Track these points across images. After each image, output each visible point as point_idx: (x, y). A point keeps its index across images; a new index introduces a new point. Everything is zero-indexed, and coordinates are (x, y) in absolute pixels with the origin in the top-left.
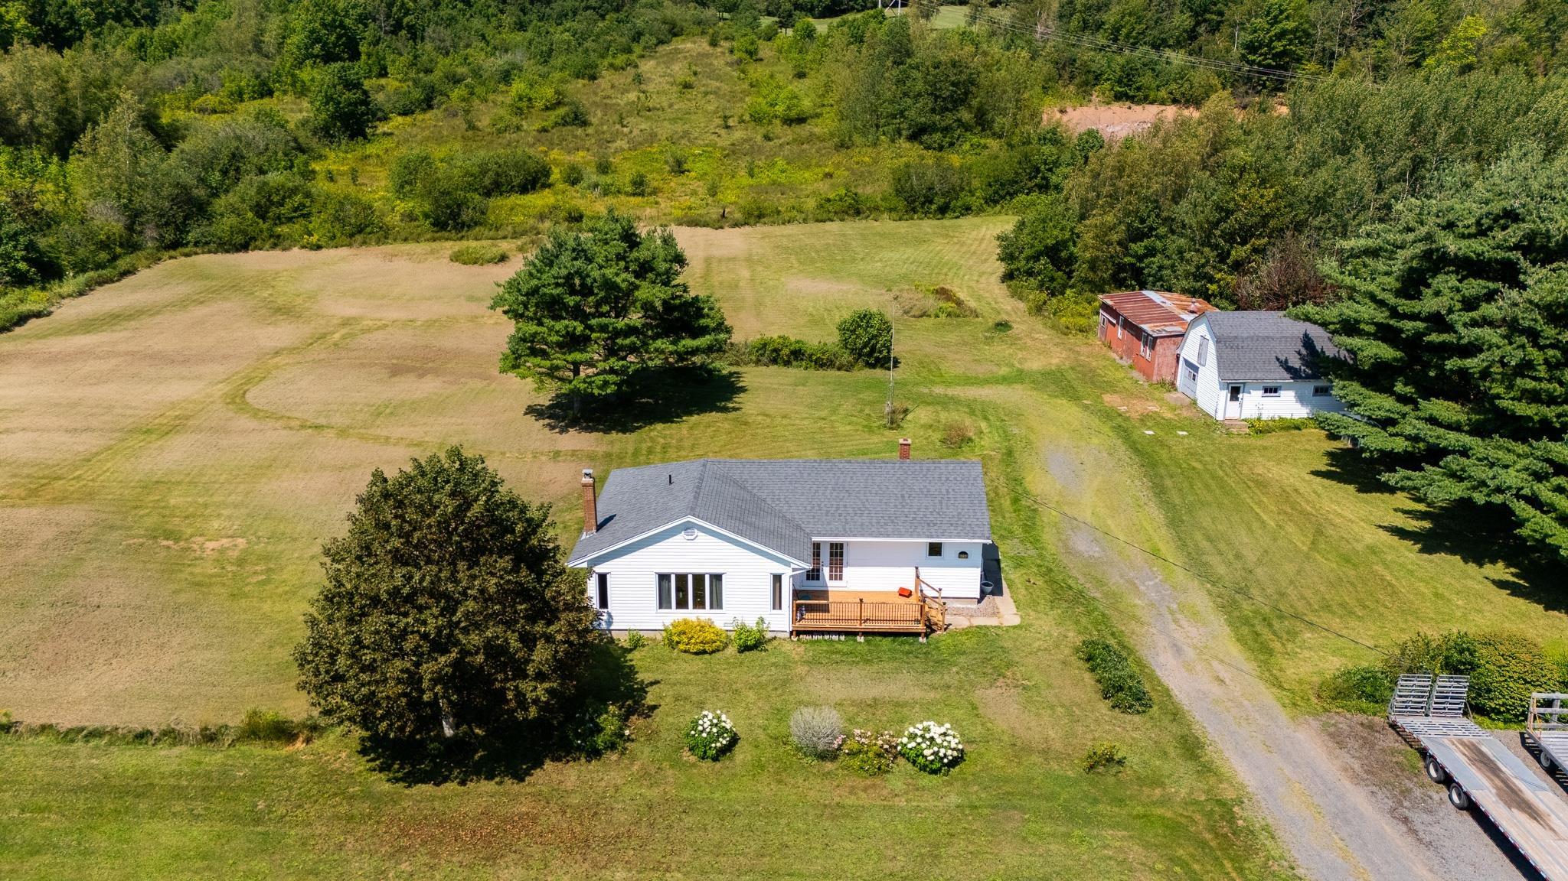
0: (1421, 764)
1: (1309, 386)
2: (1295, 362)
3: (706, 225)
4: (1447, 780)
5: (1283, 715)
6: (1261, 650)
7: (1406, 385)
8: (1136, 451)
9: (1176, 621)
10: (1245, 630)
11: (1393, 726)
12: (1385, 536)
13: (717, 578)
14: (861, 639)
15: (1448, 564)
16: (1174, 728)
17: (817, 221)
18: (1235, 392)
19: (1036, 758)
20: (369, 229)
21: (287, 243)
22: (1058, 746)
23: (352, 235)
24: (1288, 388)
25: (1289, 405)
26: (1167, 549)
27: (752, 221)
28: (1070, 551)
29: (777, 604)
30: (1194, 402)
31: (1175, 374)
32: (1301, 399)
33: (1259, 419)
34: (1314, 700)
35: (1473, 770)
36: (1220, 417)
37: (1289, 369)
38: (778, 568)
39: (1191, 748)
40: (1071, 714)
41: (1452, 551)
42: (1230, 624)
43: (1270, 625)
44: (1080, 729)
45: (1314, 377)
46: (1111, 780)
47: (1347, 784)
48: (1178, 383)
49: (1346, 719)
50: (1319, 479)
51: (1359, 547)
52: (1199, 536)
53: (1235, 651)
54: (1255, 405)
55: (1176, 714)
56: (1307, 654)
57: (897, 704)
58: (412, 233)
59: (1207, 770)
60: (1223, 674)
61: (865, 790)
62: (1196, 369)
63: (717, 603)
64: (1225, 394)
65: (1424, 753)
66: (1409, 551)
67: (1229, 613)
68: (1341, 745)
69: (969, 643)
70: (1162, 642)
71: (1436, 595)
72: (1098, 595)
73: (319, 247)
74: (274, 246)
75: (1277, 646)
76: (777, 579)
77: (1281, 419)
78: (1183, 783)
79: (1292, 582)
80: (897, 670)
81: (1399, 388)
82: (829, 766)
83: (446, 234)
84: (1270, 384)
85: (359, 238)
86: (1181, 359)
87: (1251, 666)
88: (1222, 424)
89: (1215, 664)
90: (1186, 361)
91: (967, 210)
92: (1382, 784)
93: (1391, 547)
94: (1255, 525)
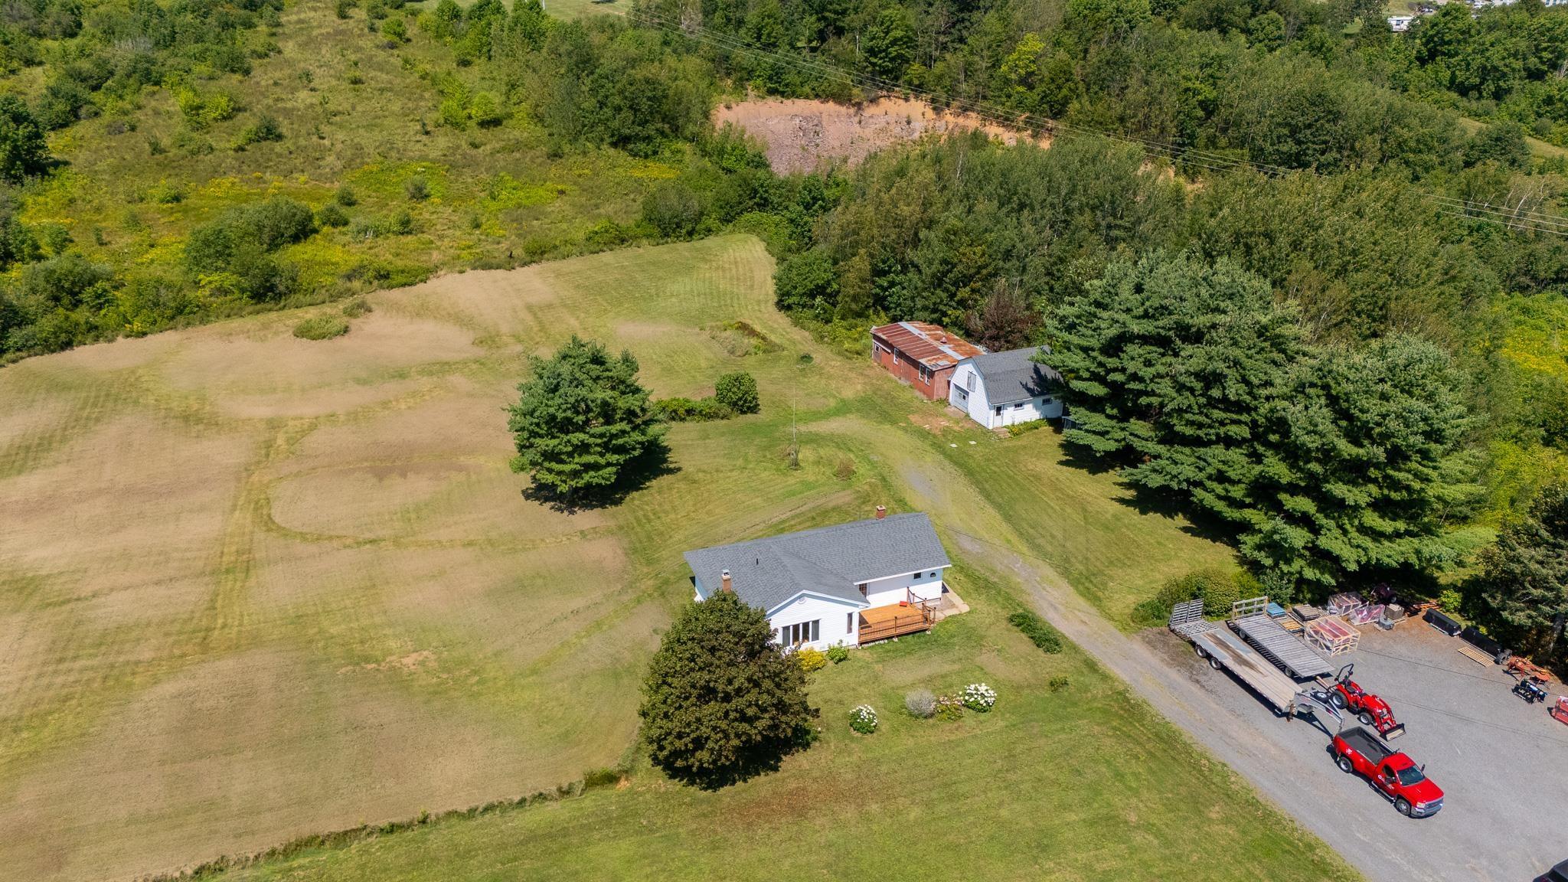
0: (1192, 650)
1: (1040, 399)
2: (1031, 385)
3: (498, 267)
4: (1209, 657)
5: (1122, 636)
6: (1095, 600)
7: (1112, 408)
8: (956, 463)
9: (1044, 589)
10: (1081, 587)
11: (1173, 631)
12: (1117, 505)
13: (816, 623)
14: (896, 640)
15: (1155, 518)
16: (1078, 656)
17: (592, 253)
18: (999, 410)
19: (1027, 691)
20: (187, 310)
21: (109, 333)
22: (1033, 681)
23: (173, 318)
24: (1028, 402)
25: (1030, 413)
26: (1014, 538)
27: (536, 258)
28: (964, 552)
29: (850, 630)
30: (967, 415)
31: (948, 395)
32: (1036, 407)
33: (1013, 425)
34: (1132, 624)
35: (1218, 649)
36: (990, 427)
37: (1029, 390)
38: (850, 609)
39: (1092, 666)
40: (1029, 661)
41: (1156, 512)
42: (1072, 585)
43: (1091, 582)
44: (1038, 669)
45: (1041, 394)
46: (1066, 694)
47: (1166, 669)
48: (951, 399)
49: (1151, 632)
50: (1065, 468)
51: (1109, 516)
52: (1025, 525)
53: (1082, 602)
54: (1013, 416)
55: (1075, 648)
56: (1116, 596)
57: (942, 677)
58: (232, 309)
59: (1105, 677)
60: (1085, 619)
61: (957, 729)
62: (967, 393)
63: (816, 637)
64: (993, 412)
65: (1193, 644)
66: (1133, 514)
67: (1068, 578)
68: (1155, 647)
69: (952, 628)
70: (1045, 605)
71: (1159, 543)
72: (996, 580)
73: (144, 334)
74: (96, 339)
75: (1100, 594)
76: (850, 615)
77: (1025, 423)
78: (1098, 689)
79: (1087, 549)
80: (928, 656)
81: (1109, 411)
82: (931, 721)
83: (268, 306)
84: (1018, 402)
85: (180, 319)
86: (952, 385)
87: (1093, 610)
88: (992, 431)
89: (1076, 612)
90: (957, 387)
91: (709, 231)
92: (1181, 665)
93: (1124, 513)
94: (1050, 511)
